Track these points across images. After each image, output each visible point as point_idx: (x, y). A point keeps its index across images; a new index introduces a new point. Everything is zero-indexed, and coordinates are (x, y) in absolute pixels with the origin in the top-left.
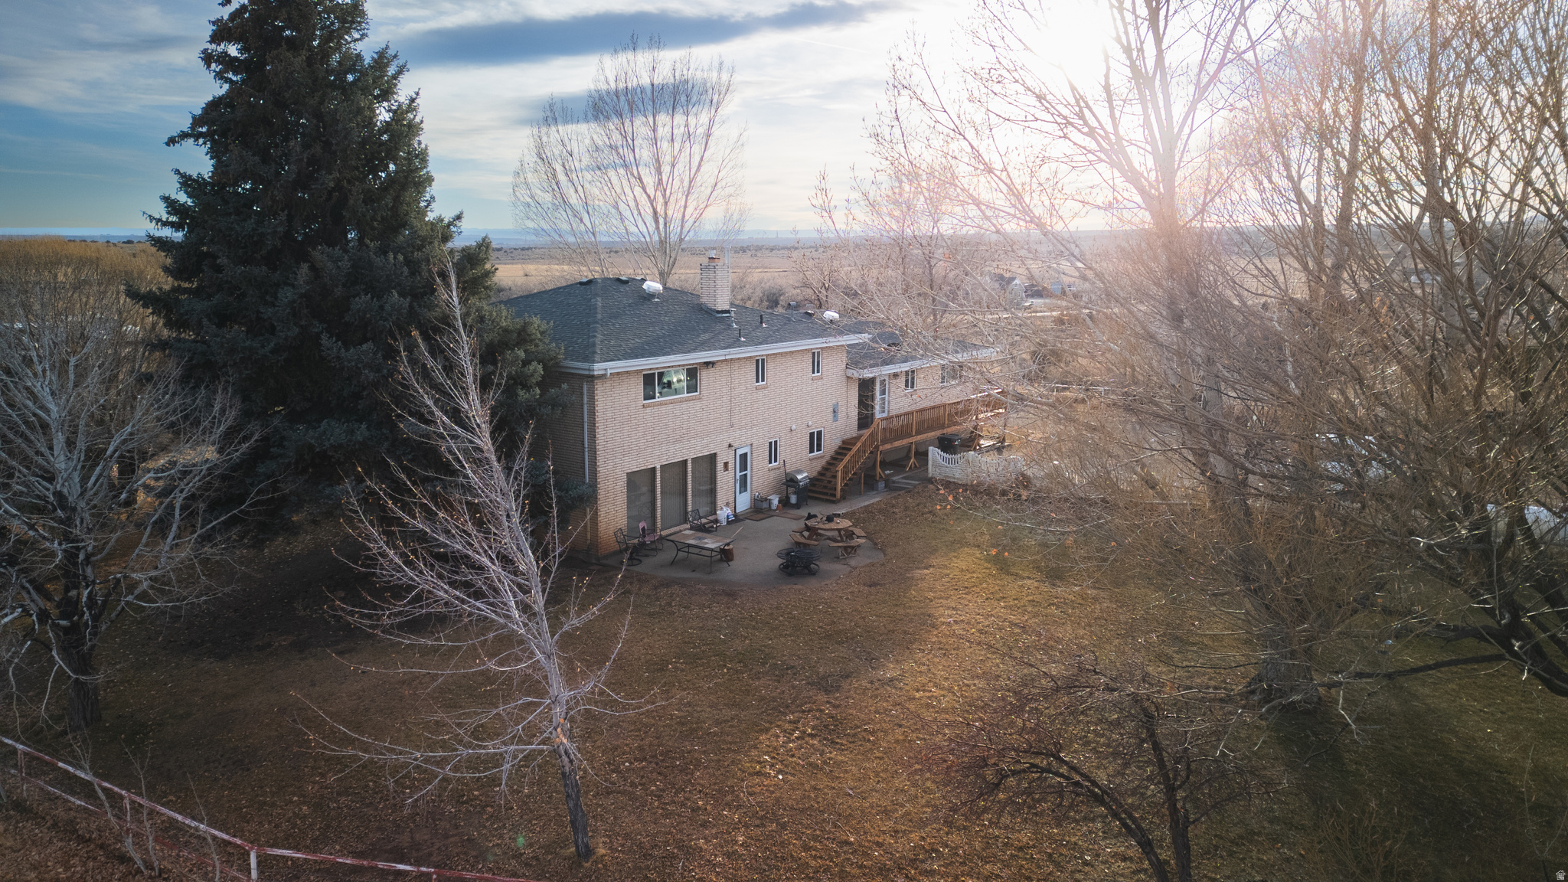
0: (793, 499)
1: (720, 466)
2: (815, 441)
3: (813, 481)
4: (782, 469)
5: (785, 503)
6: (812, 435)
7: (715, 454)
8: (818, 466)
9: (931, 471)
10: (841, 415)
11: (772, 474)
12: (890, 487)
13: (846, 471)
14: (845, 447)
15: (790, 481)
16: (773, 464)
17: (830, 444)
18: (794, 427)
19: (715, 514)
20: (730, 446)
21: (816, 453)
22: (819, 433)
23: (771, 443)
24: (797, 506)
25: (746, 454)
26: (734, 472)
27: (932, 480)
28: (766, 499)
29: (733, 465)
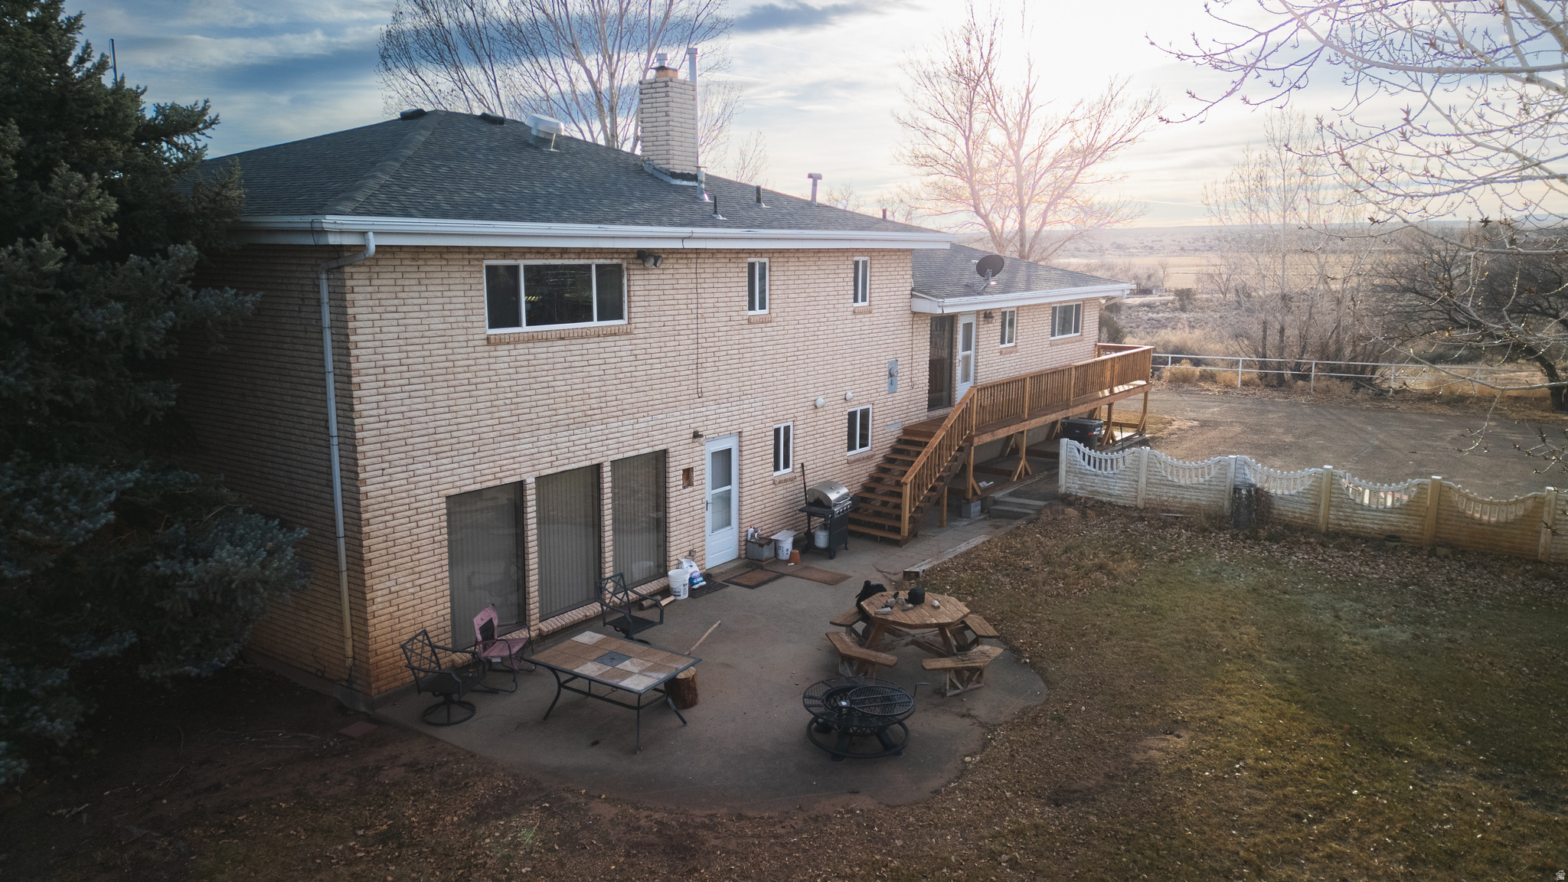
0: (822, 539)
1: (675, 477)
2: (858, 427)
3: (858, 500)
4: (799, 481)
6: (852, 416)
7: (665, 452)
8: (863, 473)
9: (1067, 482)
10: (902, 382)
11: (780, 491)
12: (992, 512)
13: (917, 485)
14: (910, 441)
15: (816, 504)
16: (783, 471)
17: (883, 434)
18: (820, 401)
19: (665, 574)
20: (696, 435)
21: (858, 450)
22: (865, 414)
23: (777, 431)
24: (829, 553)
25: (728, 452)
26: (706, 486)
27: (1068, 500)
28: (768, 542)
29: (705, 472)
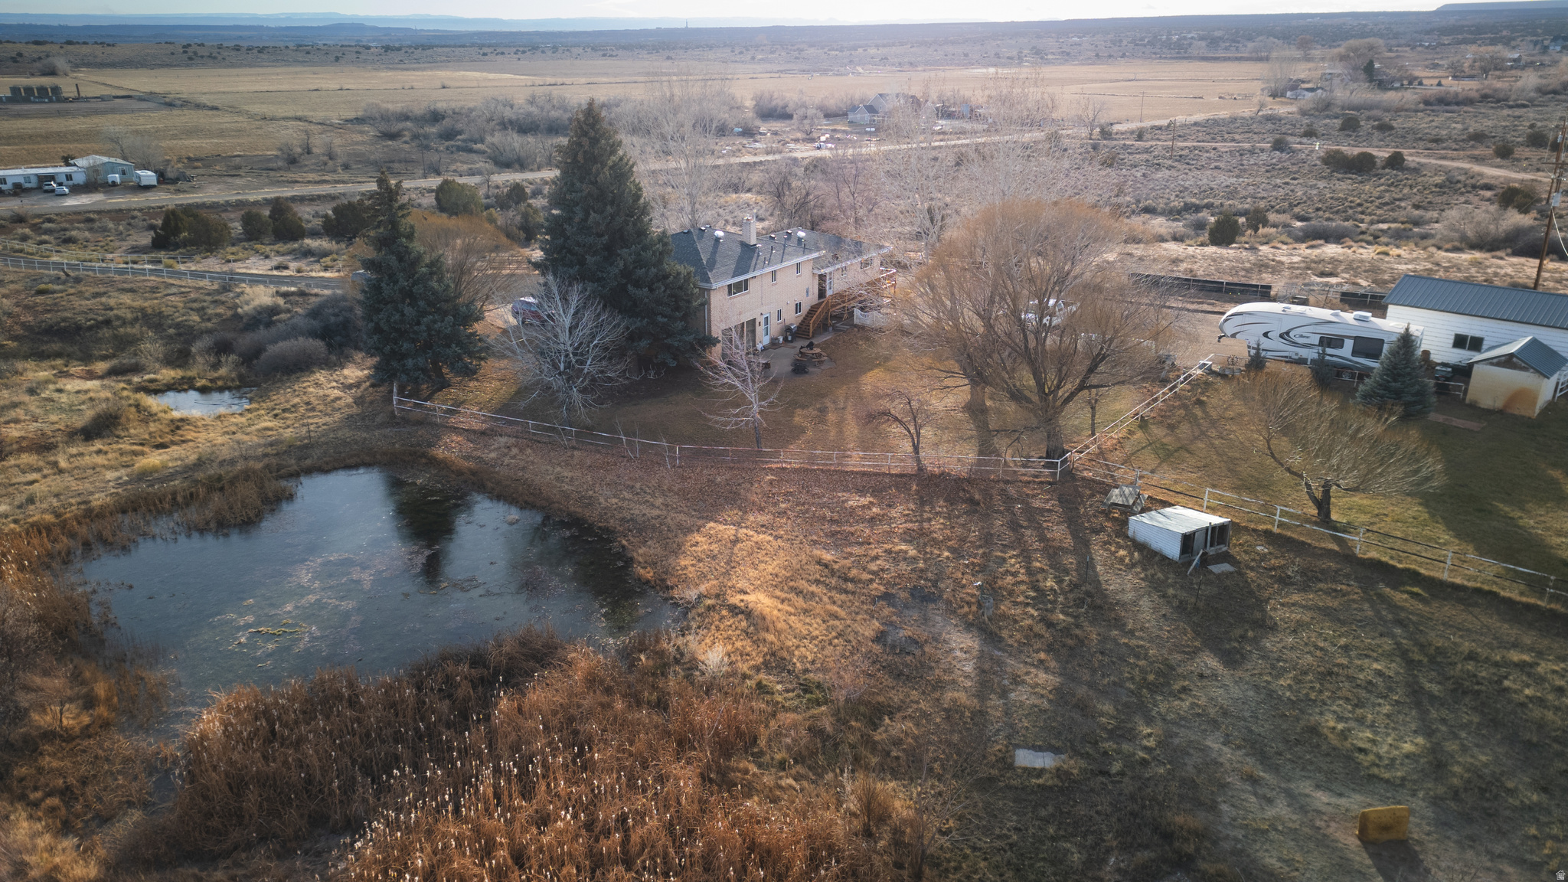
0: (790, 338)
1: (757, 324)
2: (798, 307)
3: (798, 327)
5: (785, 339)
6: (797, 305)
7: (755, 318)
8: (800, 320)
9: (856, 321)
10: (810, 293)
12: (835, 330)
13: (814, 323)
14: (813, 310)
15: (788, 329)
17: (805, 309)
18: (789, 302)
19: (755, 347)
20: (761, 314)
21: (799, 313)
22: (800, 303)
23: (778, 311)
24: (791, 341)
25: (768, 317)
26: (763, 326)
27: (856, 326)
28: (777, 339)
29: (763, 323)
